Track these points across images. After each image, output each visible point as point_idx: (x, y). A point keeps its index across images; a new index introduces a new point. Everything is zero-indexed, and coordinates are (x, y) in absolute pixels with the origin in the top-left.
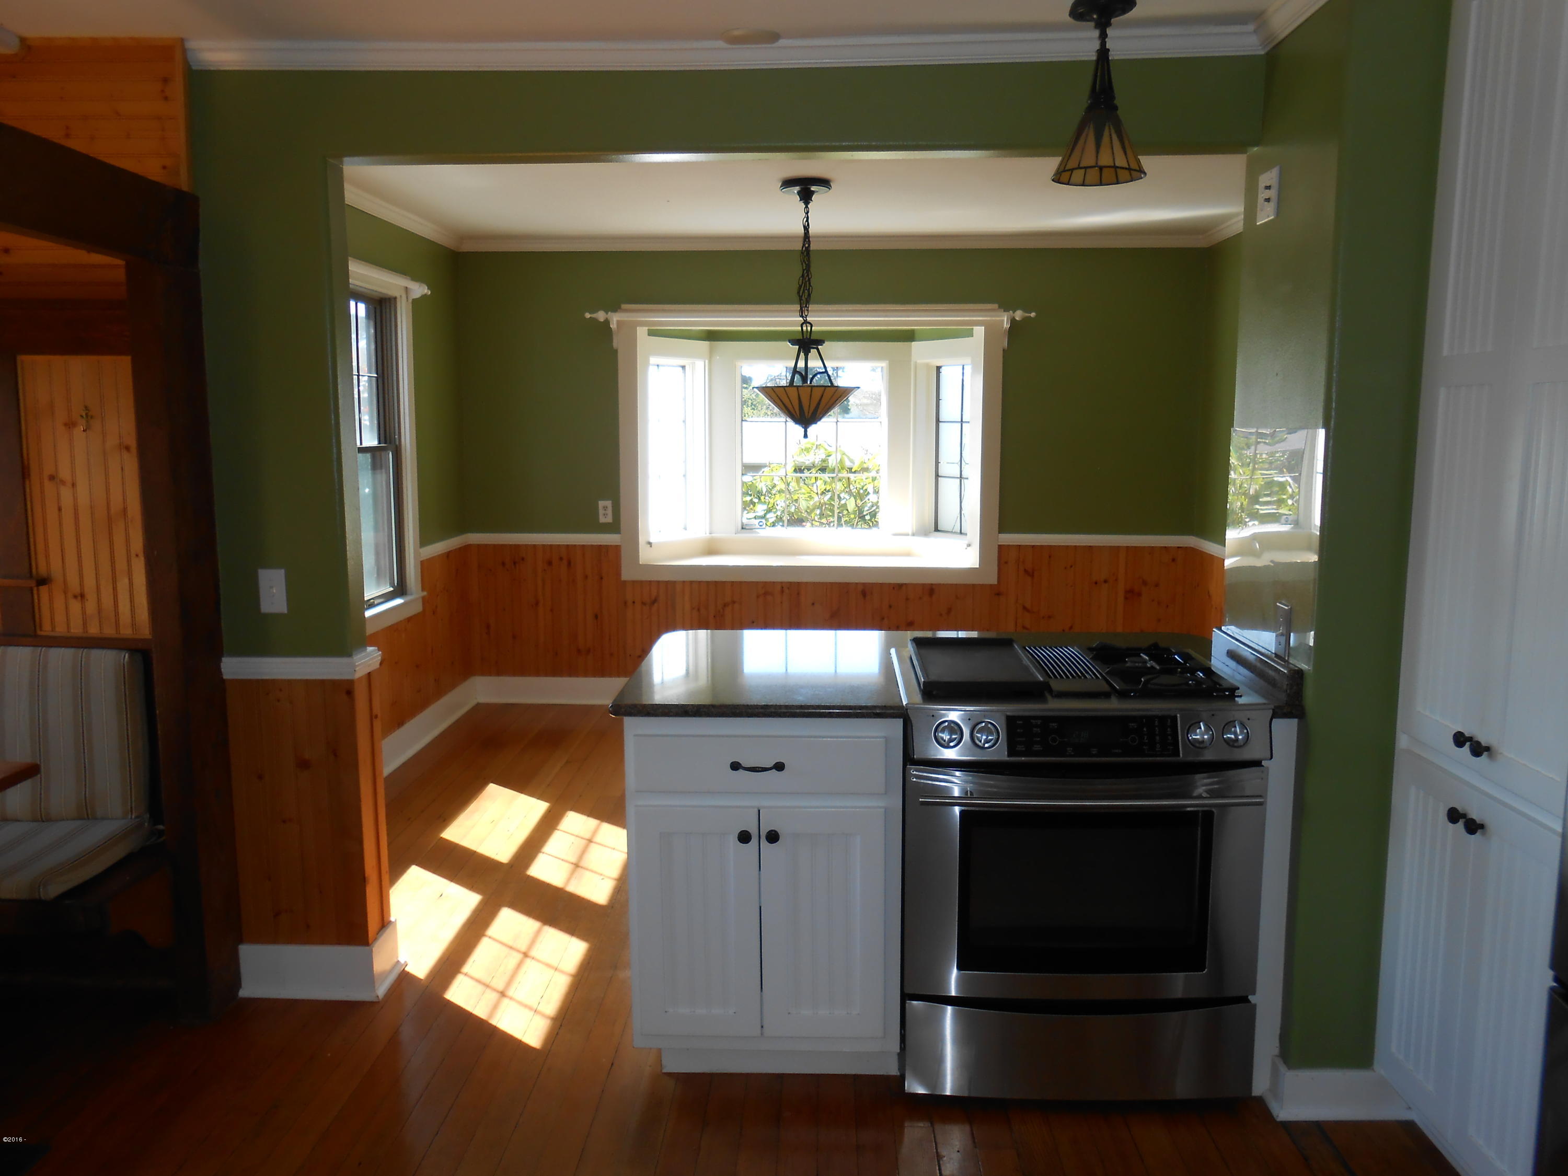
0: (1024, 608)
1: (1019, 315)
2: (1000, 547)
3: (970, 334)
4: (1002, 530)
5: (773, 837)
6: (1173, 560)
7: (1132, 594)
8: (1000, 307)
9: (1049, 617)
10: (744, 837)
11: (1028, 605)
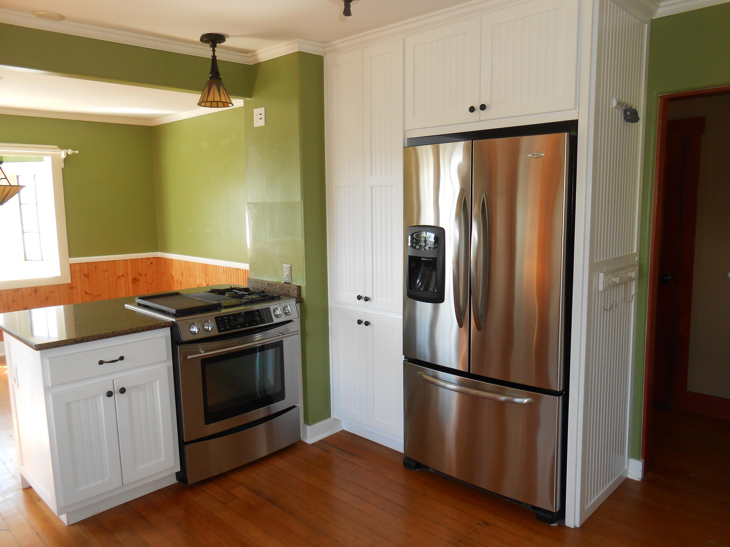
0: (86, 293)
1: (70, 152)
2: (70, 264)
3: (41, 160)
4: (70, 256)
5: (123, 391)
6: (152, 263)
7: (135, 280)
8: (58, 148)
9: (98, 296)
10: (110, 394)
11: (88, 292)
